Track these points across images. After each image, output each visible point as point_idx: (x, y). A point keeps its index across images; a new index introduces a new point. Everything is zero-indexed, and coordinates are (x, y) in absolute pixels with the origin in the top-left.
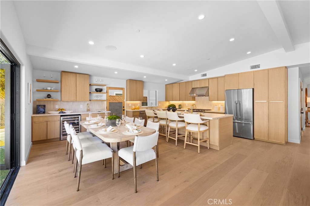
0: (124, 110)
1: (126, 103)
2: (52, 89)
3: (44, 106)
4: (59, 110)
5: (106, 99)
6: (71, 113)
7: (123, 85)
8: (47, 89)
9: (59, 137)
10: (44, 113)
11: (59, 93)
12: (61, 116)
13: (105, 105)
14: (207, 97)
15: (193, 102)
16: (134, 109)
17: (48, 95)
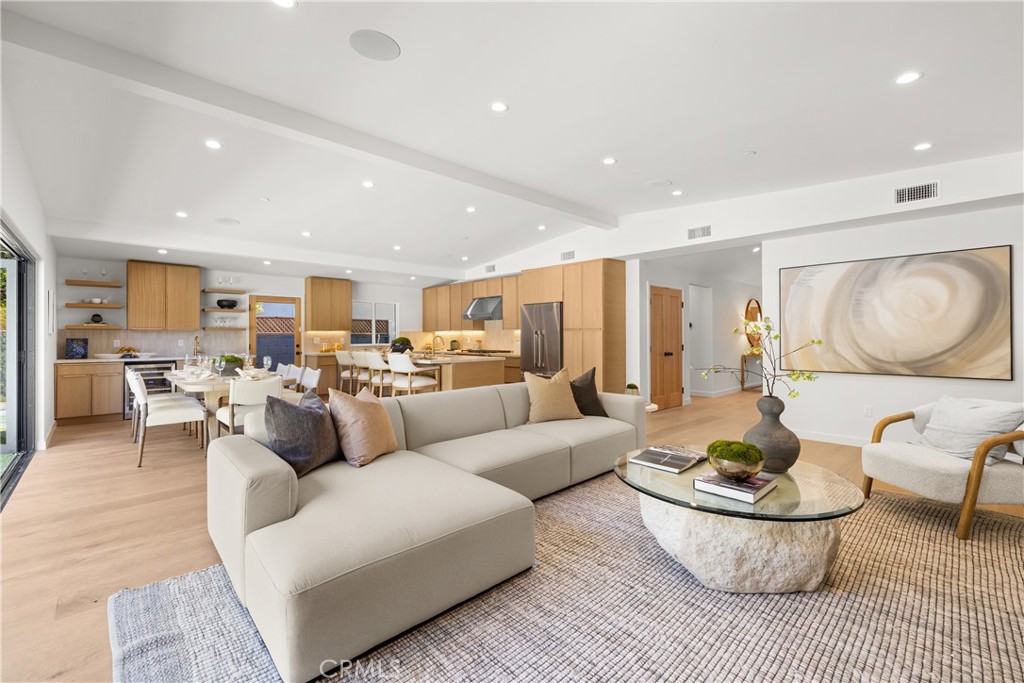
0: (298, 353)
1: (305, 336)
2: (105, 301)
3: (85, 341)
4: (121, 350)
5: (248, 325)
6: (152, 357)
7: (298, 290)
8: (91, 303)
9: (121, 411)
10: (85, 356)
11: (124, 311)
12: (126, 364)
13: (246, 339)
14: (498, 321)
15: (479, 333)
16: (327, 351)
17: (95, 316)
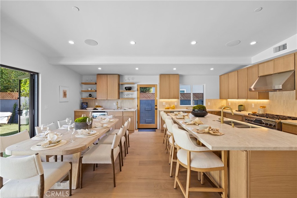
1: (159, 101)
3: (87, 103)
4: (95, 107)
5: (137, 97)
6: (102, 109)
8: (88, 90)
12: (93, 112)
13: (136, 103)
16: (168, 109)
17: (90, 94)
